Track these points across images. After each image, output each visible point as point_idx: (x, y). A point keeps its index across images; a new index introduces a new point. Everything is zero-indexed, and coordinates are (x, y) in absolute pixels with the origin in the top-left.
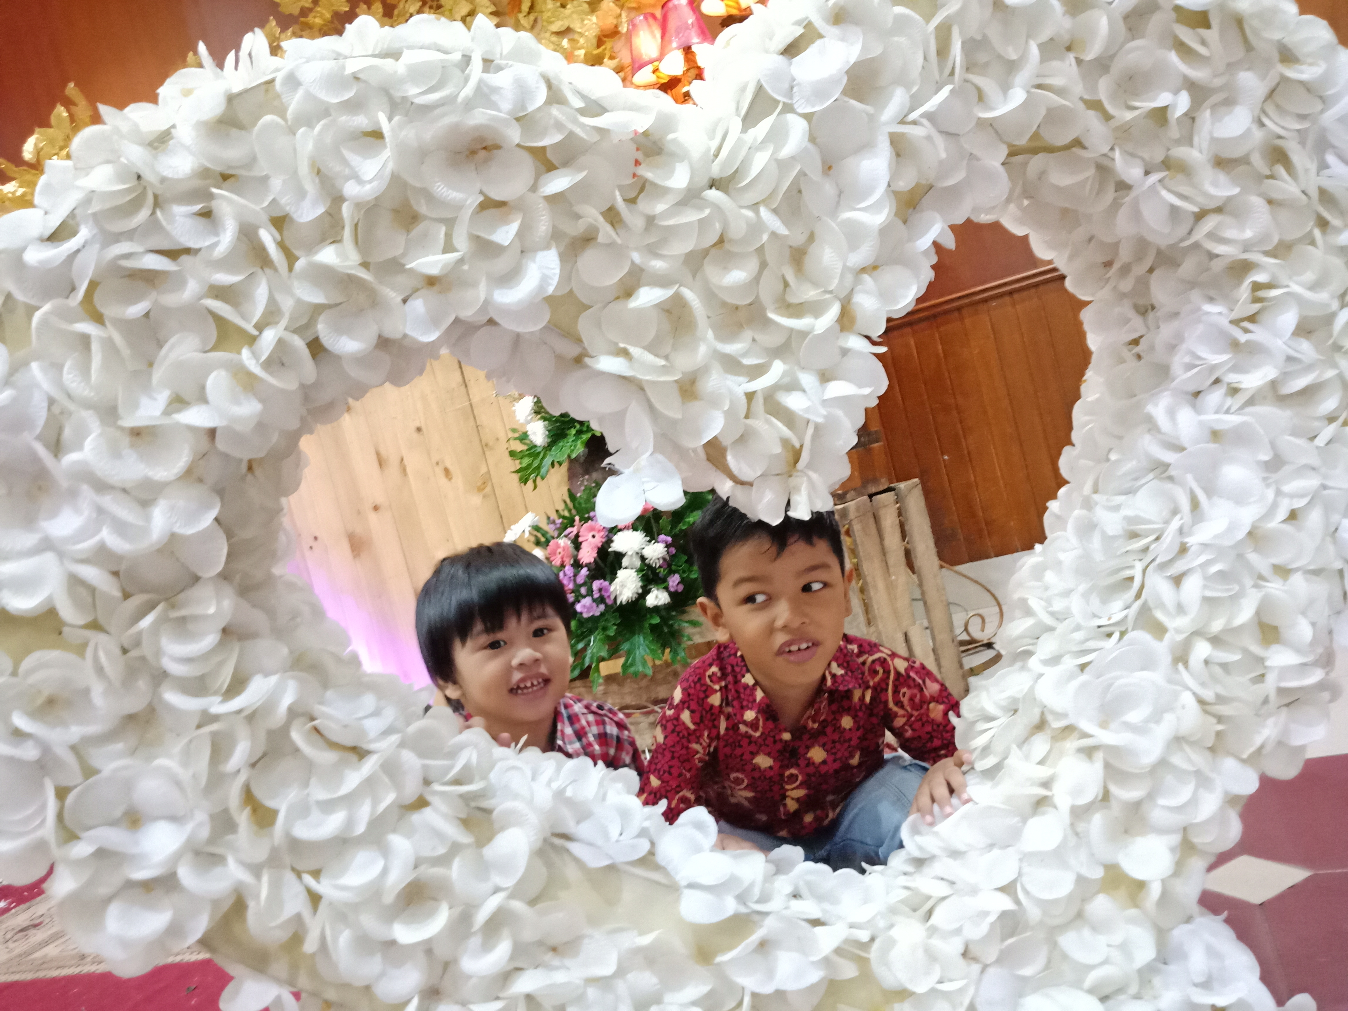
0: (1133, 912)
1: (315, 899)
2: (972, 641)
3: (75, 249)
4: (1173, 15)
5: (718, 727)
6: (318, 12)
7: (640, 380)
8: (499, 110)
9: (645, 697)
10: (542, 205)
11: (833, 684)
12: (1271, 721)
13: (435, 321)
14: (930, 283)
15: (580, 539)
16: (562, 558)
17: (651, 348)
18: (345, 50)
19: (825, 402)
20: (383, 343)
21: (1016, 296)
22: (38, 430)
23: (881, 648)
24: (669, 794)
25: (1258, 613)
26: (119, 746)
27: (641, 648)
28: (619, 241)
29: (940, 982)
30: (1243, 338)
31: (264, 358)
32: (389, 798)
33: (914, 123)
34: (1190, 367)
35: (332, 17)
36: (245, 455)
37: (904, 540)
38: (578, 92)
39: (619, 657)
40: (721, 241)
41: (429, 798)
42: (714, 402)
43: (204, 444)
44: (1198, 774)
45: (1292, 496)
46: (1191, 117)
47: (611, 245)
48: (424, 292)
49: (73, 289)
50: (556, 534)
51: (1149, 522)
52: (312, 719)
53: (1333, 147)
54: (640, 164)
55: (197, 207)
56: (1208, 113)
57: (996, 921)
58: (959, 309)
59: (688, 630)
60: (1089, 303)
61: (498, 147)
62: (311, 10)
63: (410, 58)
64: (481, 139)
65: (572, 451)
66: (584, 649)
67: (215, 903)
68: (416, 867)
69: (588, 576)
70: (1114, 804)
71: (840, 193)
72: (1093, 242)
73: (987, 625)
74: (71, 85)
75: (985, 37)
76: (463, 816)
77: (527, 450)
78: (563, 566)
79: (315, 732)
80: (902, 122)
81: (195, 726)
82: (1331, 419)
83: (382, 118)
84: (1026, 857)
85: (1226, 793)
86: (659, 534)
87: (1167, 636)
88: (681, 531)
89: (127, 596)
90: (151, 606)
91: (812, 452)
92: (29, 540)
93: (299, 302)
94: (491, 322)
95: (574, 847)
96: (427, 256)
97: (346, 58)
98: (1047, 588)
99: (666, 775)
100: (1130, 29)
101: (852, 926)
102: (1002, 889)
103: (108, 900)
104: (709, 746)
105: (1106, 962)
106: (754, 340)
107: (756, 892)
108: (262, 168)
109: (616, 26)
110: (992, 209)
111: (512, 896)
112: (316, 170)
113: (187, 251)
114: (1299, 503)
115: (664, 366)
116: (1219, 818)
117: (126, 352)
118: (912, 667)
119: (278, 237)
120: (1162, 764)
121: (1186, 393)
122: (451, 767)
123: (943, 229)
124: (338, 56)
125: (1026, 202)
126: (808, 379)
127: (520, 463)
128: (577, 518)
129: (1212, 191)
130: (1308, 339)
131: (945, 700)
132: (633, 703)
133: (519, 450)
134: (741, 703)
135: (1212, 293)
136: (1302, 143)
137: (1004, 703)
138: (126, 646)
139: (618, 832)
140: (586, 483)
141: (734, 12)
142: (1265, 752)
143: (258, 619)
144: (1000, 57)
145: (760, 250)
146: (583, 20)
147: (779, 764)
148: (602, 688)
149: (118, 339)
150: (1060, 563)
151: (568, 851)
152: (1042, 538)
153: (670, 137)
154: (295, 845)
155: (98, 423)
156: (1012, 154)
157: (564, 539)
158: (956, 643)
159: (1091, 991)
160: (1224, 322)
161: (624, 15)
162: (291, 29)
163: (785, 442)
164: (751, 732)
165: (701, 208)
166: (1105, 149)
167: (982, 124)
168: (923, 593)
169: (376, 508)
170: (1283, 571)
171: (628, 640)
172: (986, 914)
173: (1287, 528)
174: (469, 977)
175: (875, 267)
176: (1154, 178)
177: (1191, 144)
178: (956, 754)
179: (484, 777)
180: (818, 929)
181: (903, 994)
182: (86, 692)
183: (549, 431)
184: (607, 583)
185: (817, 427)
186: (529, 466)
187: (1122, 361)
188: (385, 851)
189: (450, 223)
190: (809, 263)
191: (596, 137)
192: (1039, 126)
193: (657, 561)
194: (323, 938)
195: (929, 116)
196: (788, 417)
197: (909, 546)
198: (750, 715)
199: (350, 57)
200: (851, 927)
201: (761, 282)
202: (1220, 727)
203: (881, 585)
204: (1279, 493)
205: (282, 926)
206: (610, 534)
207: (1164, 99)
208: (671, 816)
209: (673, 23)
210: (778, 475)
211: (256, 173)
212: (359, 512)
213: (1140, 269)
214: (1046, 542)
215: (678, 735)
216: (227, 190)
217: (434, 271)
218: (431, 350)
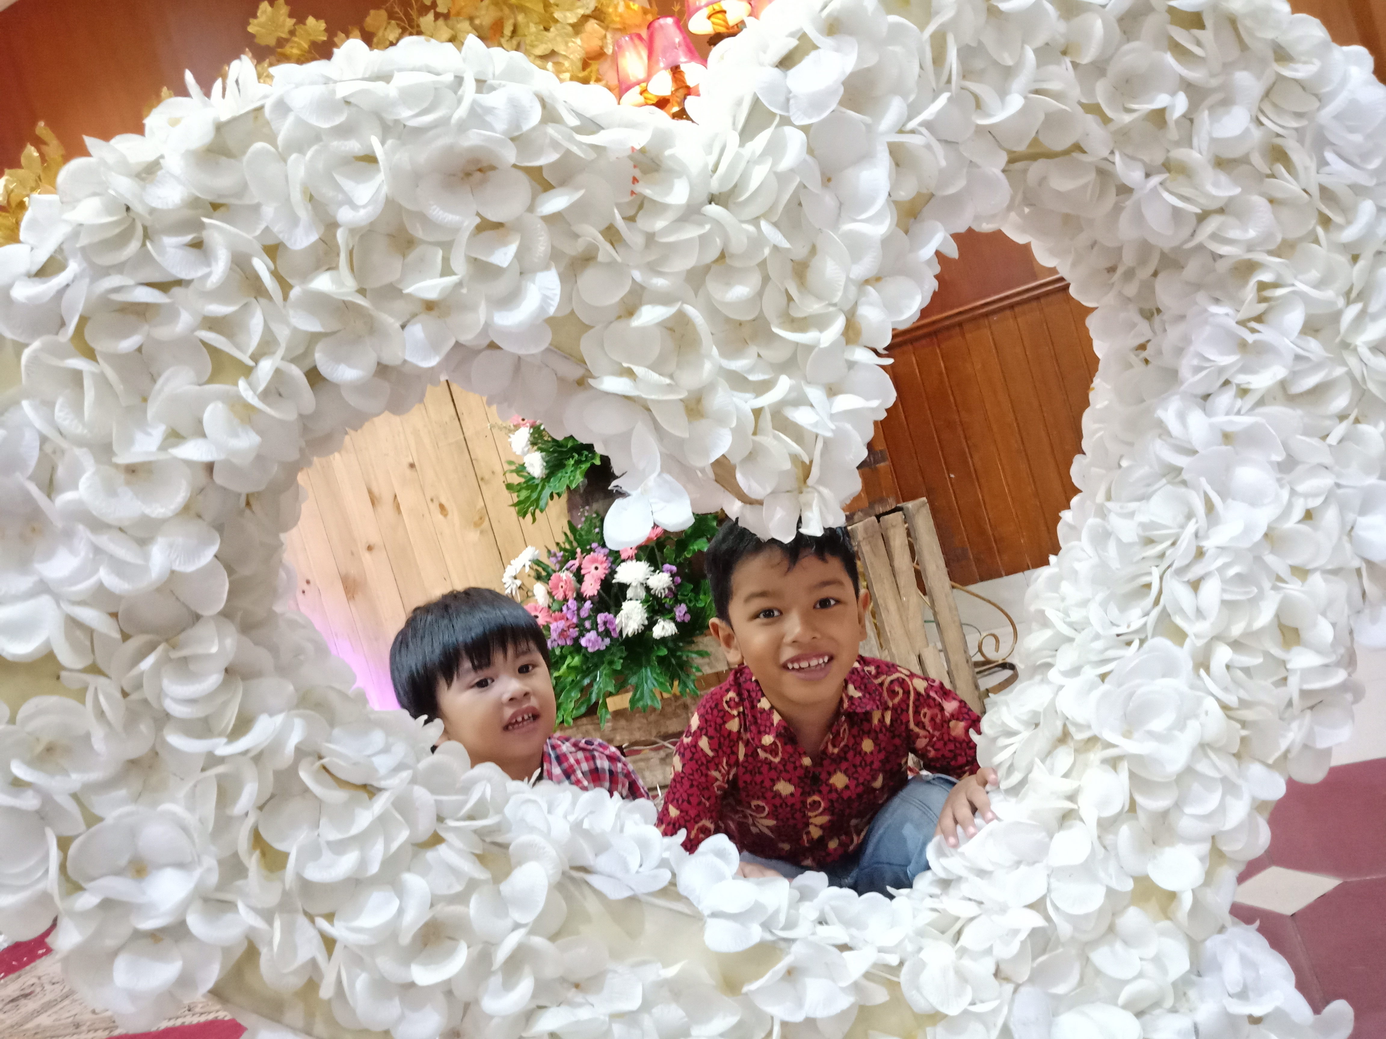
0: (1166, 924)
1: (329, 943)
2: (987, 662)
3: (64, 283)
4: (1167, 17)
5: (735, 753)
6: (295, 42)
7: (645, 400)
8: (493, 130)
9: (654, 732)
10: (540, 225)
11: (850, 707)
12: (1295, 725)
13: (434, 346)
14: (935, 293)
15: (583, 572)
16: (565, 592)
17: (654, 367)
18: (333, 75)
19: (832, 417)
20: (383, 370)
21: (1017, 310)
22: (30, 471)
23: (899, 668)
24: (688, 824)
25: (1277, 616)
26: (122, 793)
27: (649, 682)
28: (619, 259)
29: (972, 1003)
30: (1250, 338)
31: (261, 388)
32: (403, 835)
33: (913, 132)
34: (1198, 369)
35: (309, 47)
36: (243, 488)
37: (913, 561)
38: (573, 111)
39: (627, 691)
40: (722, 256)
41: (443, 834)
42: (721, 420)
43: (202, 478)
44: (1225, 780)
45: (1306, 496)
46: (1189, 119)
47: (612, 264)
48: (424, 317)
49: (63, 324)
50: (557, 567)
51: (1166, 527)
52: (320, 758)
53: (1332, 144)
54: (638, 181)
55: (188, 238)
56: (1206, 113)
57: (1026, 938)
58: (960, 324)
59: (697, 660)
60: (1093, 309)
61: (493, 168)
62: (287, 40)
63: (401, 80)
64: (476, 161)
65: (571, 482)
66: (591, 685)
67: (226, 951)
68: (432, 905)
69: (591, 609)
70: (1140, 813)
71: (841, 204)
72: (1096, 248)
73: (1001, 645)
74: (42, 124)
75: (980, 43)
76: (478, 852)
77: (524, 483)
78: (566, 600)
79: (324, 771)
80: (901, 132)
81: (200, 769)
82: (1342, 417)
83: (375, 141)
84: (1053, 873)
85: (1254, 799)
86: (663, 564)
87: (1188, 641)
88: (686, 559)
89: (126, 637)
90: (151, 647)
91: (822, 468)
92: (24, 583)
93: (295, 330)
94: (493, 346)
95: (592, 879)
96: (424, 280)
97: (335, 82)
98: (1063, 599)
99: (685, 803)
100: (1125, 32)
101: (881, 950)
102: (1031, 906)
103: (115, 953)
104: (728, 773)
105: (1140, 975)
106: (759, 355)
107: (782, 919)
108: (254, 195)
109: (602, 48)
110: (992, 217)
111: (532, 932)
112: (309, 196)
113: (179, 283)
114: (1314, 503)
115: (669, 385)
116: (1248, 825)
117: (119, 387)
118: (932, 686)
119: (272, 266)
120: (1189, 771)
121: (1195, 396)
122: (465, 802)
123: (945, 238)
124: (327, 81)
125: (1027, 210)
126: (815, 394)
127: (518, 496)
128: (579, 550)
129: (1214, 191)
130: (1315, 337)
131: (967, 716)
132: (643, 739)
133: (516, 483)
134: (759, 728)
135: (1218, 294)
136: (1301, 141)
137: (1025, 718)
138: (127, 689)
139: (638, 864)
140: (586, 514)
141: (722, 30)
142: (1290, 756)
143: (262, 657)
144: (996, 63)
145: (763, 265)
146: (566, 43)
147: (800, 790)
148: (610, 724)
149: (111, 374)
150: (1076, 572)
151: (587, 883)
152: (1056, 549)
153: (668, 153)
154: (307, 887)
155: (92, 461)
156: (1011, 161)
157: (566, 572)
158: (970, 664)
159: (1125, 1007)
160: (1231, 323)
161: (609, 36)
162: (267, 60)
163: (795, 458)
164: (770, 757)
165: (701, 224)
166: (1105, 153)
167: (982, 131)
168: (935, 614)
169: (370, 548)
170: (1301, 572)
171: (635, 673)
172: (1016, 932)
173: (1304, 528)
174: (491, 1017)
175: (878, 279)
176: (1155, 180)
177: (1190, 146)
178: (979, 771)
179: (500, 811)
180: (846, 954)
181: (935, 1017)
182: (87, 738)
183: (547, 462)
184: (611, 616)
185: (826, 442)
186: (528, 498)
187: (1130, 366)
188: (399, 890)
189: (447, 246)
190: (811, 276)
191: (593, 155)
192: (1037, 132)
193: (662, 591)
194: (339, 982)
195: (928, 125)
196: (796, 432)
197: (918, 567)
198: (768, 740)
199: (340, 81)
200: (879, 952)
201: (764, 298)
202: (1244, 733)
203: (892, 606)
204: (1293, 492)
205: (295, 973)
206: (613, 566)
207: (1161, 100)
208: (690, 846)
209: (659, 43)
210: (788, 491)
211: (247, 201)
212: (352, 554)
213: (1144, 273)
214: (1061, 553)
215: (697, 762)
216: (217, 219)
217: (432, 295)
218: (430, 375)
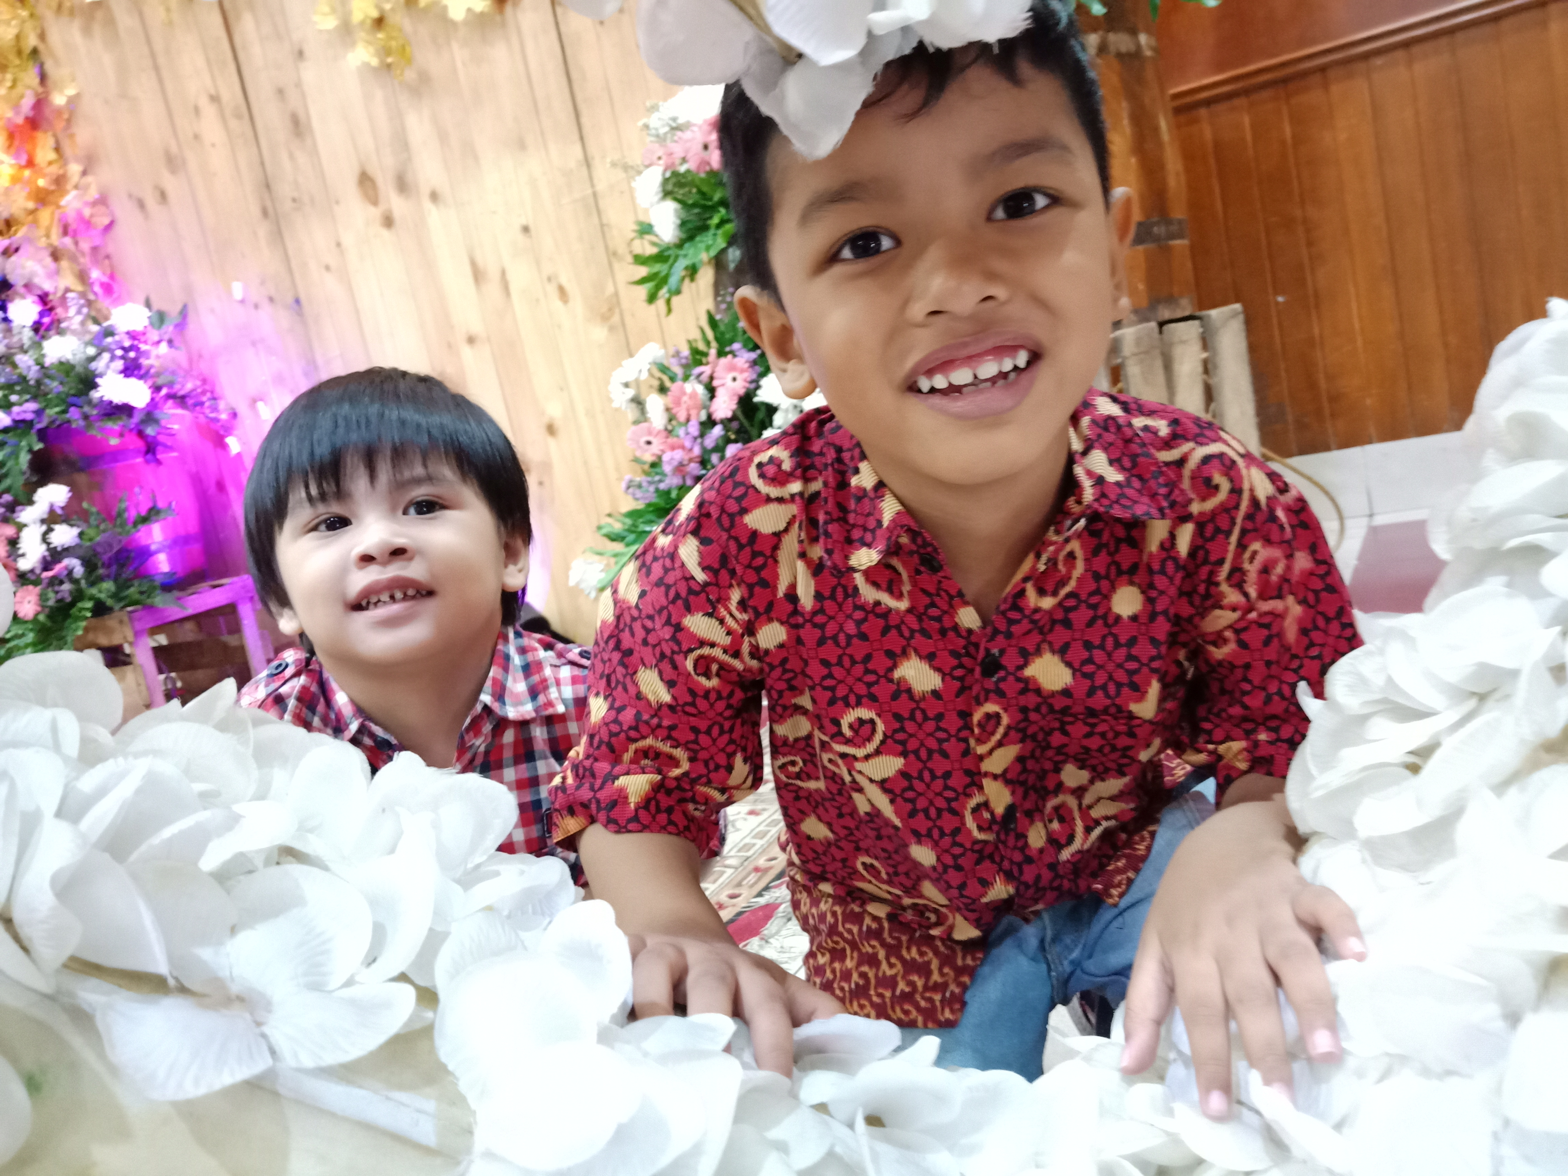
11: (1095, 499)
15: (715, 383)
16: (689, 410)
23: (1224, 436)
50: (682, 373)
58: (1323, 69)
69: (721, 438)
118: (1283, 497)
128: (713, 351)
133: (645, 253)
134: (846, 531)
147: (956, 686)
157: (694, 381)
169: (471, 340)
183: (683, 221)
198: (866, 558)
206: (757, 378)
212: (450, 346)
